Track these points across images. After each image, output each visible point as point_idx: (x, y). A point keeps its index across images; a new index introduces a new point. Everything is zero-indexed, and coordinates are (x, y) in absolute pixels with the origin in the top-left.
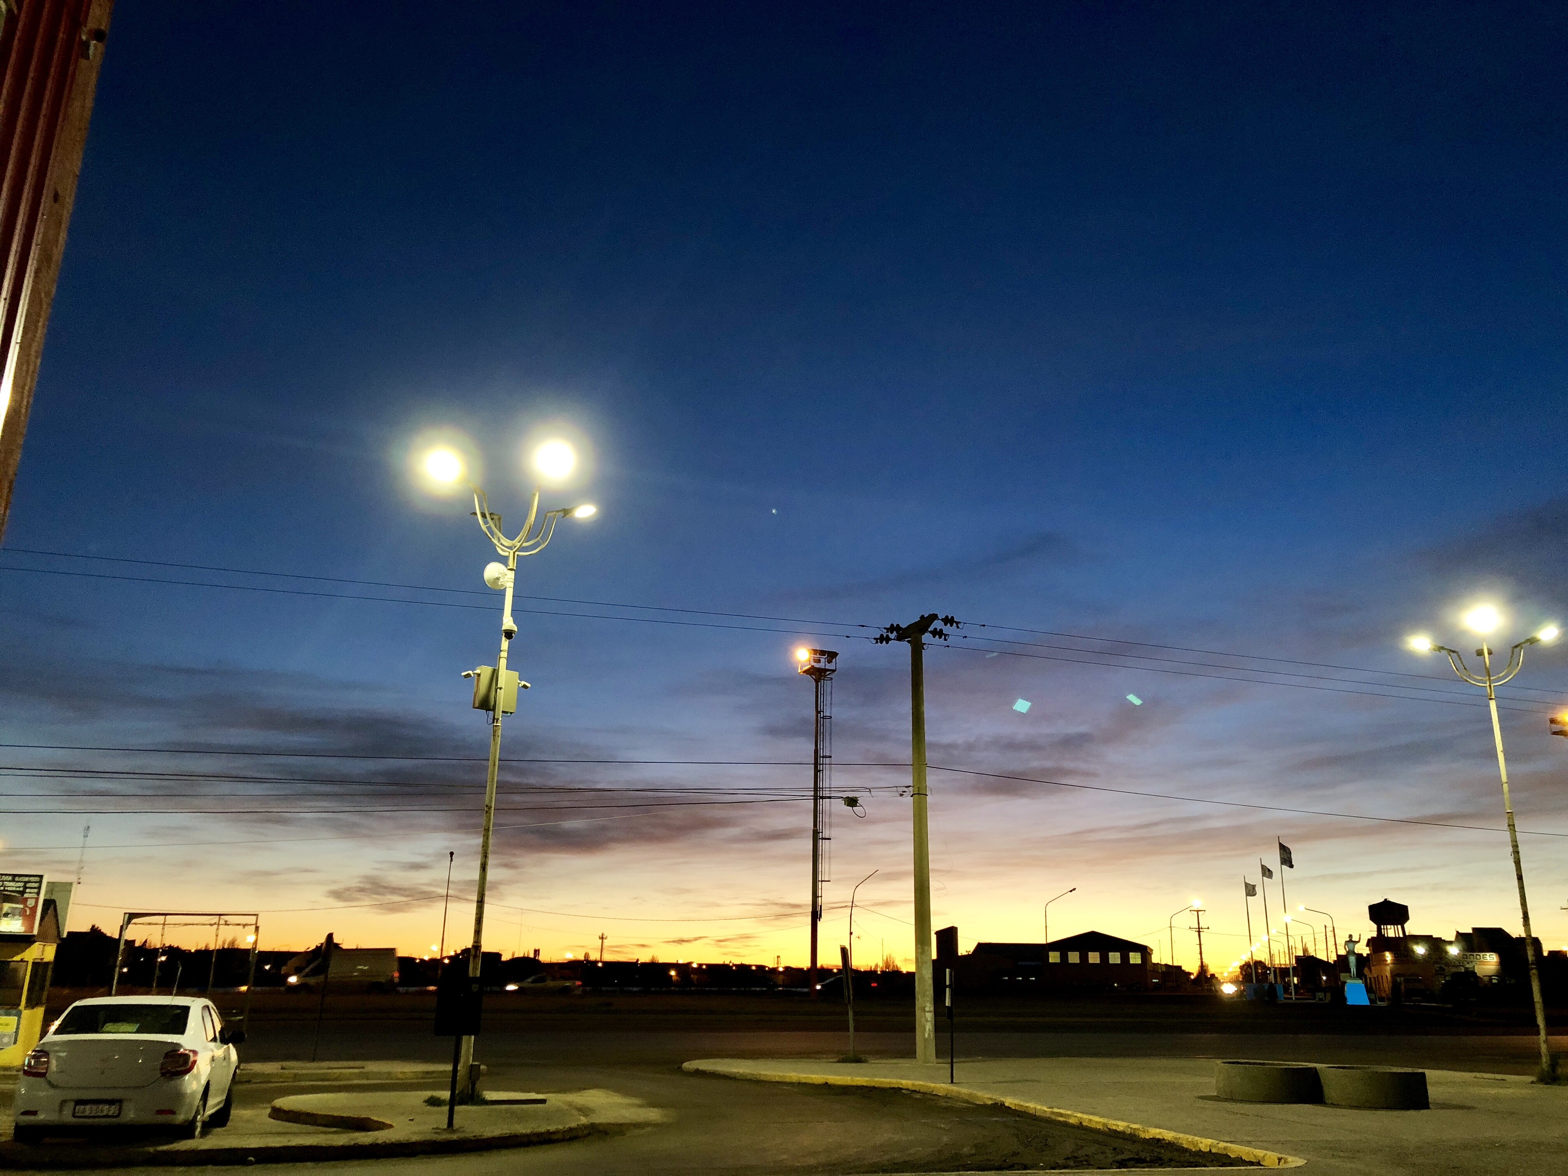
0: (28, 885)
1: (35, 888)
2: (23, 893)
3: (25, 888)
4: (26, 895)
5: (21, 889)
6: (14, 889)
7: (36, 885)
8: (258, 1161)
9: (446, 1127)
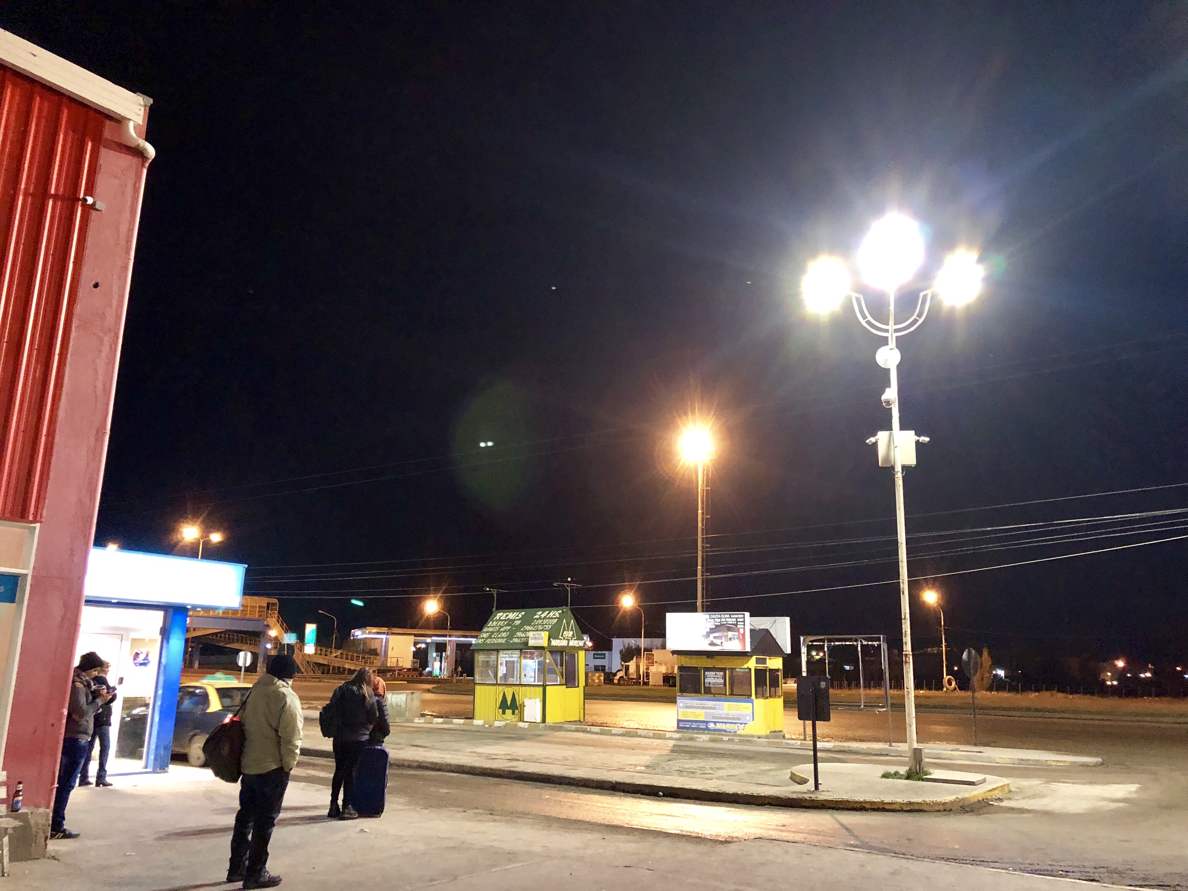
0: (738, 620)
1: (742, 622)
2: (736, 625)
3: (737, 622)
4: (738, 626)
5: (735, 623)
6: (732, 623)
7: (742, 620)
8: (665, 795)
9: (814, 789)
